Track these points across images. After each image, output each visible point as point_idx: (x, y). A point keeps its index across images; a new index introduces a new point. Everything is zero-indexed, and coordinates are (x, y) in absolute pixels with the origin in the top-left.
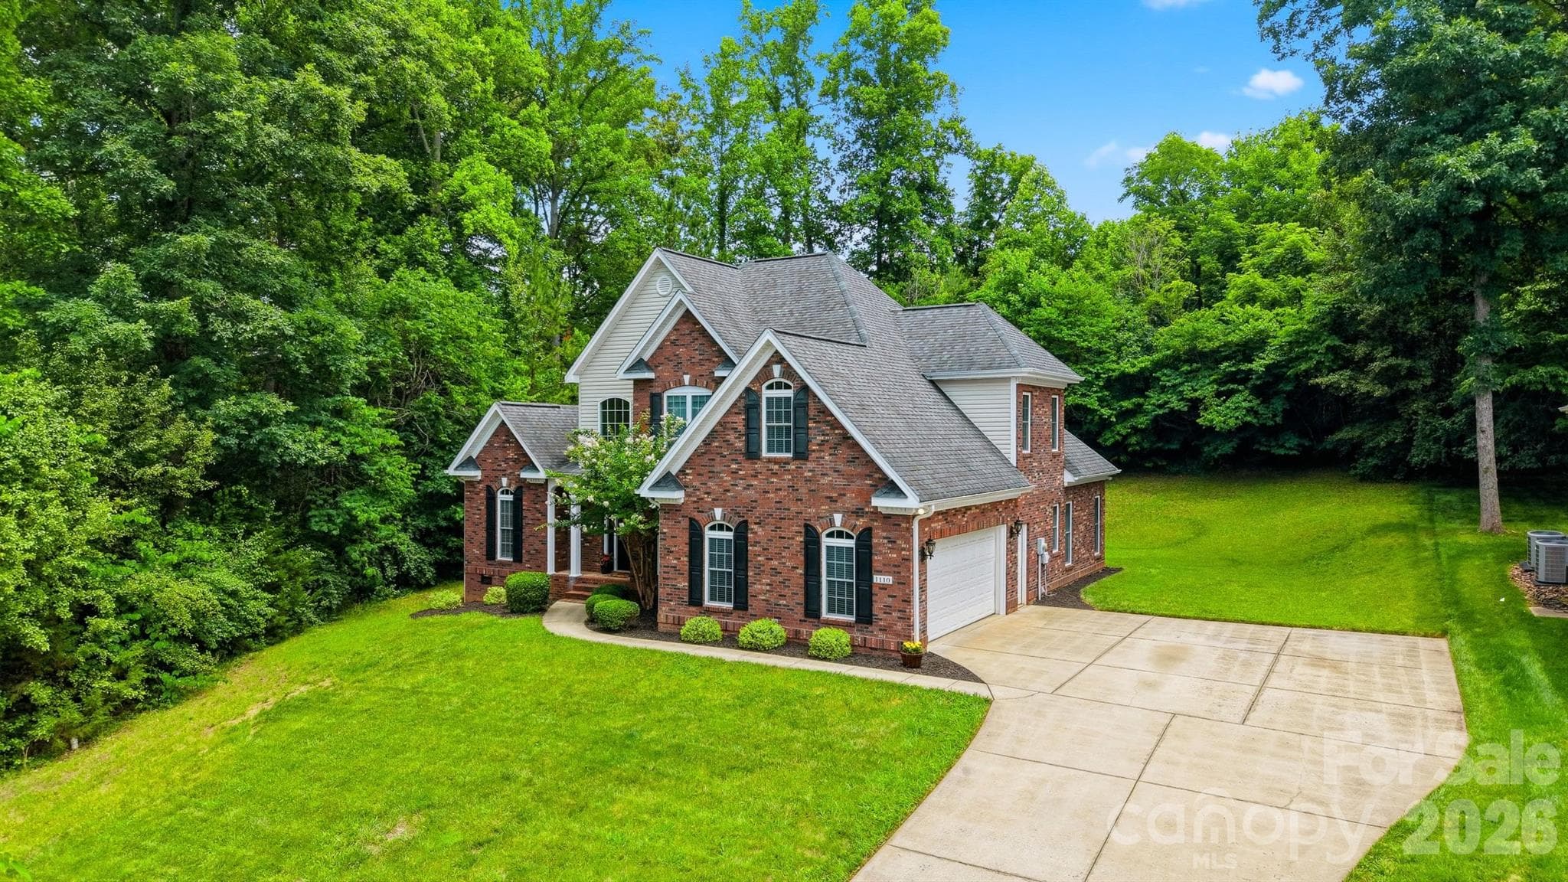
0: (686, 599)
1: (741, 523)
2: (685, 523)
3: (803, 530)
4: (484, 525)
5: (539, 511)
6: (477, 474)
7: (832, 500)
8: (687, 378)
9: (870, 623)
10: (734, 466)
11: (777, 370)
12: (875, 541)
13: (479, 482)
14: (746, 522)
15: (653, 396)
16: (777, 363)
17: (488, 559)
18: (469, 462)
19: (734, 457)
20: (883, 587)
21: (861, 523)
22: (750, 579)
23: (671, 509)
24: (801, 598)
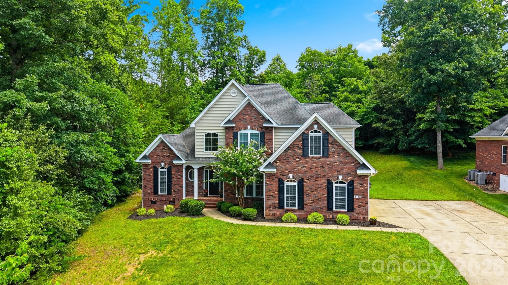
0: (277, 206)
1: (300, 179)
2: (277, 180)
3: (326, 181)
4: (153, 181)
5: (180, 175)
6: (149, 162)
7: (338, 171)
8: (249, 127)
9: (353, 211)
10: (297, 160)
11: (316, 126)
12: (355, 184)
13: (150, 164)
14: (303, 179)
15: (234, 133)
16: (316, 124)
17: (154, 194)
18: (145, 157)
19: (298, 156)
20: (358, 199)
21: (350, 178)
22: (304, 199)
23: (269, 175)
24: (326, 204)
